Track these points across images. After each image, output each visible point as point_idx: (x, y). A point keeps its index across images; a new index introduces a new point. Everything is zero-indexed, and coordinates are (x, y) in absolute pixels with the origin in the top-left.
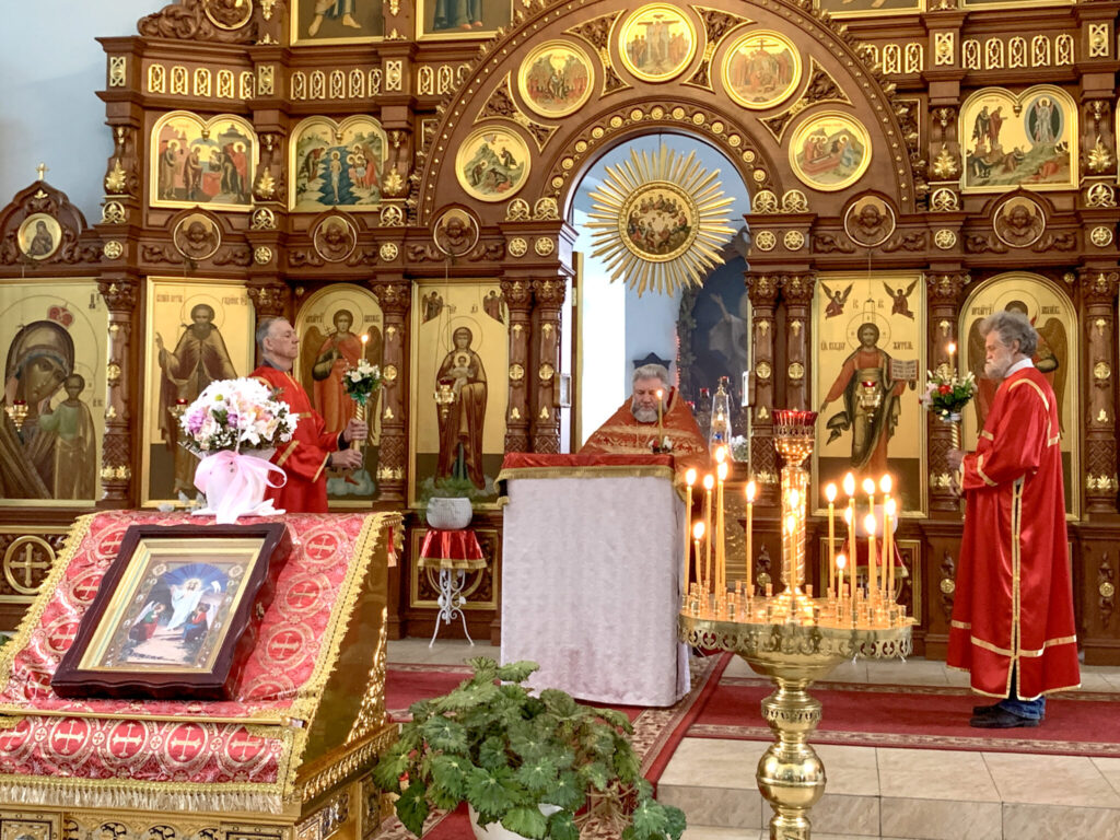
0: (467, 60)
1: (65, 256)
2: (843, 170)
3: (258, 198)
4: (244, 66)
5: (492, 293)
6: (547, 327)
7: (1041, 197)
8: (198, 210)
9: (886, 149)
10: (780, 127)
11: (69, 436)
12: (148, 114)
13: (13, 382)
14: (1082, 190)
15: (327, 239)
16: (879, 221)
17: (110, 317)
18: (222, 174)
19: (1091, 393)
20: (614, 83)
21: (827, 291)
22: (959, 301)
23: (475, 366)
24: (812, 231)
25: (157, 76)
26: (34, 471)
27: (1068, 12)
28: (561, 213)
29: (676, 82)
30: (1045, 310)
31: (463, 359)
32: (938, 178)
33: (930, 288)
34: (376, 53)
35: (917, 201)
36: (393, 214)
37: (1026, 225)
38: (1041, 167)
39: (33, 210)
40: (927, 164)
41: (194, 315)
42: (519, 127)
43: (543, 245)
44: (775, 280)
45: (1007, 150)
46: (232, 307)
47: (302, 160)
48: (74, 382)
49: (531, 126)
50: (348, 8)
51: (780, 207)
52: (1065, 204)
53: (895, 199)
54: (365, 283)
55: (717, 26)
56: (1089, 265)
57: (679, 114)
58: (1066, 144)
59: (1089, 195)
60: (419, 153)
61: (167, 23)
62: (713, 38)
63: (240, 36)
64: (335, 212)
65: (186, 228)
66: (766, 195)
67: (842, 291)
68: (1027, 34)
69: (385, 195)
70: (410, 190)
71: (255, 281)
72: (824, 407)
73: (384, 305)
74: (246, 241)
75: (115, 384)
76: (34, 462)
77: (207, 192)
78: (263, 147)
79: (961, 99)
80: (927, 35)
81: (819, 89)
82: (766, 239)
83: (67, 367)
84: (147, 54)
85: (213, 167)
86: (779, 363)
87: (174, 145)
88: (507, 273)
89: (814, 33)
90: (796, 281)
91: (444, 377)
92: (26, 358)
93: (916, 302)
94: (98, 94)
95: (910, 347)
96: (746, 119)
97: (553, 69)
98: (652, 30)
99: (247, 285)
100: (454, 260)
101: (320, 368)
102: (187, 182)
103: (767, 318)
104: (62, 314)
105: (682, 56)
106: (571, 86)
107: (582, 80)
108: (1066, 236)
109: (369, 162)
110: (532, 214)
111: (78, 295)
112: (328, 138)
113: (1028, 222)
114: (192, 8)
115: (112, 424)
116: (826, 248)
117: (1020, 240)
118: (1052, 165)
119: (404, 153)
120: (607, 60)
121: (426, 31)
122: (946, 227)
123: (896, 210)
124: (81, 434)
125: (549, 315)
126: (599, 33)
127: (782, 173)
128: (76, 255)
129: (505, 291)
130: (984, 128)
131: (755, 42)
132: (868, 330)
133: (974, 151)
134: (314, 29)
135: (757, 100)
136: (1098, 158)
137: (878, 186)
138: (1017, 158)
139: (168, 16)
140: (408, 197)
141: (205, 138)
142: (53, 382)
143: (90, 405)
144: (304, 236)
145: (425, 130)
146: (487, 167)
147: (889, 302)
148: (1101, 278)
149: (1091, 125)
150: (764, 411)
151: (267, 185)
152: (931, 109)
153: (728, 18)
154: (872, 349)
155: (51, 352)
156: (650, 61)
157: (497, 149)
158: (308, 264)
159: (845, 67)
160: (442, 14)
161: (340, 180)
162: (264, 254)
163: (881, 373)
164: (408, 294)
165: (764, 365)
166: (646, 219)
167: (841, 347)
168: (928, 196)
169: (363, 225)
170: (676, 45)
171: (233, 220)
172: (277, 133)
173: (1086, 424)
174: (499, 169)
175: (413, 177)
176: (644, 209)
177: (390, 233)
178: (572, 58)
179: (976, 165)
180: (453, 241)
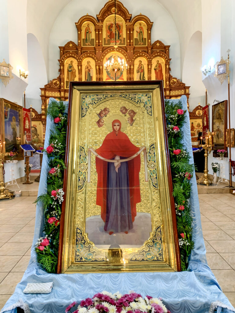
1: (36, 118)
4: (59, 92)
12: (46, 98)
25: (48, 93)
48: (37, 135)
61: (48, 86)
63: (58, 88)
83: (36, 133)
84: (46, 90)
94: (40, 96)
111: (37, 123)
114: (51, 84)
134: (68, 87)
155: (34, 131)
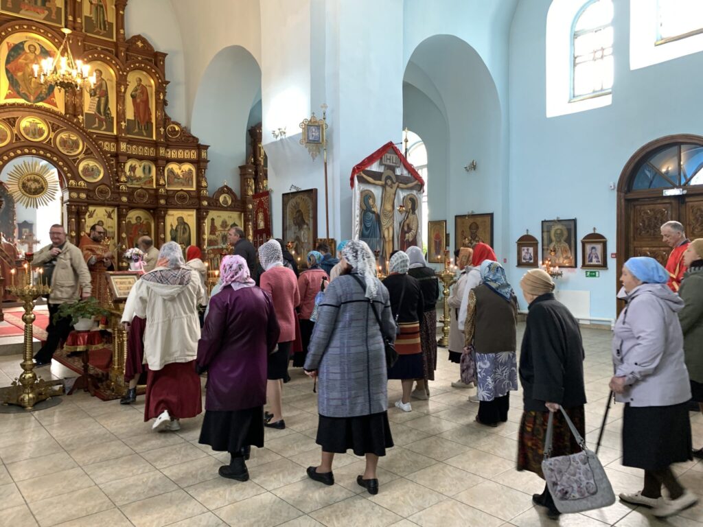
2: (95, 177)
7: (147, 190)
9: (107, 172)
10: (76, 162)
14: (156, 190)
16: (106, 192)
19: (159, 241)
20: (18, 139)
21: (90, 211)
22: (124, 216)
24: (87, 194)
27: (153, 142)
29: (41, 142)
32: (122, 182)
33: (119, 211)
35: (116, 188)
38: (146, 182)
40: (119, 178)
44: (77, 207)
45: (137, 176)
51: (78, 185)
52: (152, 192)
53: (110, 187)
55: (54, 128)
56: (159, 209)
57: (42, 152)
58: (152, 177)
59: (159, 191)
62: (54, 131)
66: (72, 182)
67: (93, 211)
68: (143, 146)
80: (118, 141)
81: (88, 152)
82: (74, 195)
86: (77, 231)
89: (86, 135)
90: (83, 208)
93: (115, 216)
95: (112, 227)
96: (64, 157)
98: (32, 124)
103: (73, 218)
105: (43, 135)
106: (1, 137)
107: (6, 136)
108: (153, 201)
113: (144, 196)
117: (141, 200)
118: (149, 182)
120: (16, 132)
123: (111, 190)
126: (12, 122)
127: (77, 175)
130: (131, 169)
132: (100, 223)
135: (68, 152)
136: (162, 182)
137: (105, 183)
138: (140, 179)
148: (163, 213)
149: (159, 172)
152: (118, 163)
153: (58, 126)
156: (31, 134)
159: (95, 147)
165: (73, 231)
166: (29, 183)
168: (119, 187)
170: (41, 132)
176: (28, 180)
178: (2, 128)
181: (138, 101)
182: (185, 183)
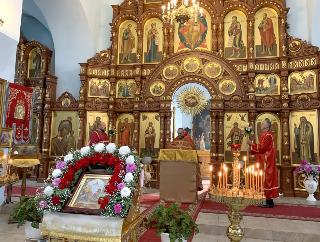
0: (153, 68)
1: (71, 107)
2: (230, 91)
3: (110, 95)
4: (108, 69)
5: (157, 115)
6: (168, 122)
7: (273, 97)
8: (98, 98)
9: (239, 86)
10: (217, 82)
11: (71, 143)
12: (89, 78)
13: (60, 132)
14: (281, 96)
15: (124, 104)
16: (238, 101)
17: (79, 119)
18: (103, 90)
19: (284, 138)
20: (182, 73)
21: (227, 116)
22: (255, 118)
23: (153, 130)
24: (224, 103)
25: (91, 71)
26: (63, 150)
27: (277, 59)
28: (171, 99)
29: (196, 72)
30: (273, 120)
31: (150, 129)
32: (251, 92)
33: (249, 115)
34: (134, 67)
35: (246, 97)
36: (137, 99)
37: (269, 102)
38: (272, 90)
39: (65, 97)
40: (248, 90)
41: (96, 119)
42: (163, 81)
43: (168, 105)
44: (216, 113)
46: (104, 117)
47: (119, 88)
48: (72, 132)
49: (165, 81)
50: (129, 58)
51: (217, 98)
52: (277, 98)
53: (241, 96)
54: (131, 112)
55: (204, 62)
56: (283, 111)
57: (196, 79)
58: (277, 86)
59: (283, 96)
60: (143, 87)
62: (203, 64)
63: (107, 63)
64: (125, 98)
65: (95, 101)
66: (214, 96)
67: (230, 116)
68: (269, 63)
69: (136, 95)
70: (141, 94)
71: (109, 112)
72: (226, 140)
73: (135, 117)
74: (108, 104)
75: (80, 133)
76: (63, 148)
77: (100, 94)
78: (111, 85)
79: (255, 76)
80: (248, 63)
81: (225, 74)
82: (214, 104)
83: (71, 129)
84: (89, 66)
85: (101, 89)
86: (217, 130)
87: (94, 85)
88: (160, 111)
89: (224, 63)
90: (221, 113)
91: (147, 132)
92: (62, 127)
93: (246, 118)
94: (79, 74)
96: (210, 80)
97: (170, 70)
98: (190, 62)
99: (107, 113)
100: (149, 108)
101: (121, 130)
102: (96, 92)
103: (215, 121)
104: (70, 118)
105: (197, 67)
106: (174, 73)
107: (176, 72)
108: (278, 105)
109: (133, 88)
110: (165, 99)
111: (73, 114)
112: (124, 83)
113: (270, 102)
114: (98, 58)
115: (79, 141)
116: (227, 107)
117: (268, 106)
118: (274, 90)
119: (139, 86)
120: (181, 68)
121: (144, 62)
122: (253, 103)
123: (242, 99)
124: (73, 143)
125: (169, 120)
126: (180, 63)
127: (217, 91)
128: (73, 106)
129: (160, 115)
130: (260, 82)
131: (212, 64)
132: (236, 124)
133: (258, 87)
134: (122, 62)
135: (212, 76)
136: (284, 89)
137: (238, 94)
138: (267, 88)
139: (93, 59)
140: (140, 95)
141: (100, 83)
142: (68, 132)
143: (75, 137)
144: (119, 103)
145: (144, 82)
146: (156, 89)
147: (240, 118)
148: (286, 114)
149: (283, 82)
150: (214, 140)
151: (112, 93)
152: (249, 78)
153: (206, 60)
154: (237, 128)
155: (68, 126)
156: (190, 68)
157: (158, 86)
158: (119, 109)
159: (231, 70)
160: (148, 59)
161: (127, 92)
162: (111, 107)
163: (239, 133)
164: (140, 115)
165: (214, 131)
166: (189, 100)
167: (230, 127)
168: (248, 96)
169: (131, 101)
170: (195, 65)
171: (105, 100)
172: (114, 82)
173: (283, 144)
174: (159, 90)
175: (141, 91)
176: (188, 98)
177: (136, 102)
178: (174, 68)
179: (258, 90)
180: (149, 104)
181: (264, 30)
182: (307, 88)
